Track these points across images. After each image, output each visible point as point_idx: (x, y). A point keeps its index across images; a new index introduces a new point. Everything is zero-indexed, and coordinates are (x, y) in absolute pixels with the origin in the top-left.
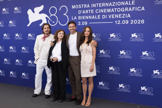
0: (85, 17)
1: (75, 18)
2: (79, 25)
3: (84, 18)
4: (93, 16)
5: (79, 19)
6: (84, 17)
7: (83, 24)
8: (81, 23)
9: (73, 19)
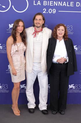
0: (53, 3)
1: (39, 3)
2: (44, 12)
3: (51, 4)
4: (65, 2)
5: (44, 5)
6: (51, 2)
7: (50, 11)
8: (47, 11)
9: (36, 5)
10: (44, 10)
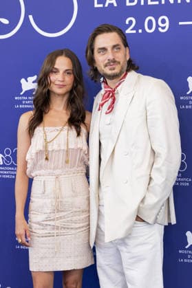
5: (128, 4)
8: (140, 25)
9: (101, 6)
10: (127, 22)
